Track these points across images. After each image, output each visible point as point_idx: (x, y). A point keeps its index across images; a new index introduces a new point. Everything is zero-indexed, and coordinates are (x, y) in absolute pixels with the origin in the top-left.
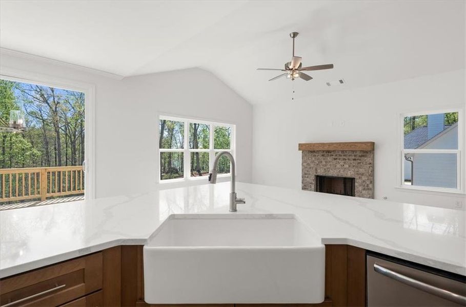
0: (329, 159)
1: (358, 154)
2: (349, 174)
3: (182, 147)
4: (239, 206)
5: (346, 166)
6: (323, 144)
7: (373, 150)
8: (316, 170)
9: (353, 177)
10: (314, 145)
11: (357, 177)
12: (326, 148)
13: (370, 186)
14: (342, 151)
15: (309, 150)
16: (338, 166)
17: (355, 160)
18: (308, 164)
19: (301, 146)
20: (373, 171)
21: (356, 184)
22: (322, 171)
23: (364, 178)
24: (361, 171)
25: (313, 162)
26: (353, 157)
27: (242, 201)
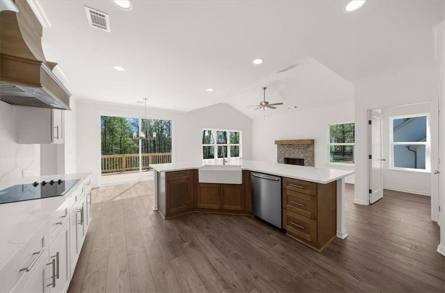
0: (291, 149)
1: (306, 146)
2: (301, 157)
3: (214, 143)
4: (226, 163)
5: (300, 152)
6: (287, 141)
7: (314, 143)
8: (284, 155)
9: (303, 158)
10: (282, 141)
11: (305, 158)
12: (289, 143)
13: (312, 163)
14: (298, 145)
15: (281, 144)
16: (296, 152)
17: (304, 149)
18: (281, 152)
19: (276, 142)
20: (313, 155)
21: (305, 162)
22: (288, 155)
23: (309, 159)
24: (307, 155)
25: (283, 150)
26: (303, 148)
27: (226, 162)
